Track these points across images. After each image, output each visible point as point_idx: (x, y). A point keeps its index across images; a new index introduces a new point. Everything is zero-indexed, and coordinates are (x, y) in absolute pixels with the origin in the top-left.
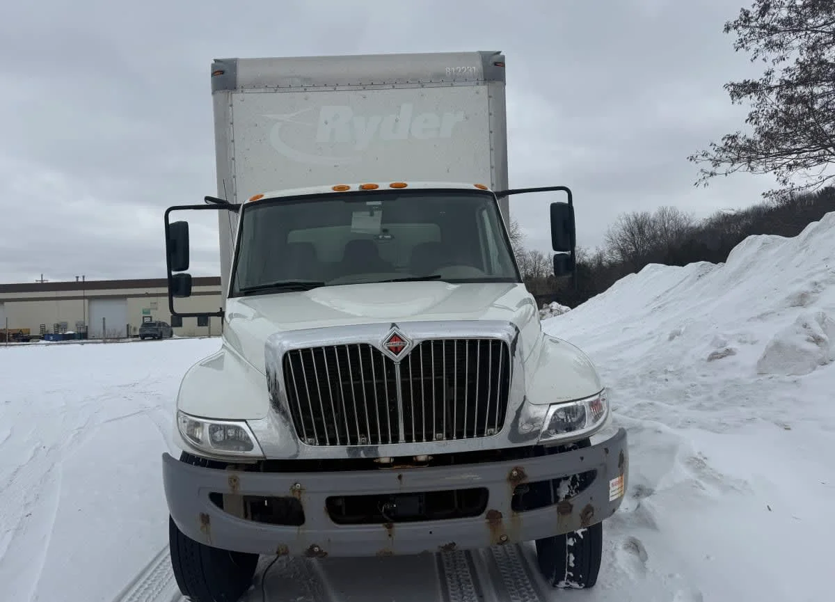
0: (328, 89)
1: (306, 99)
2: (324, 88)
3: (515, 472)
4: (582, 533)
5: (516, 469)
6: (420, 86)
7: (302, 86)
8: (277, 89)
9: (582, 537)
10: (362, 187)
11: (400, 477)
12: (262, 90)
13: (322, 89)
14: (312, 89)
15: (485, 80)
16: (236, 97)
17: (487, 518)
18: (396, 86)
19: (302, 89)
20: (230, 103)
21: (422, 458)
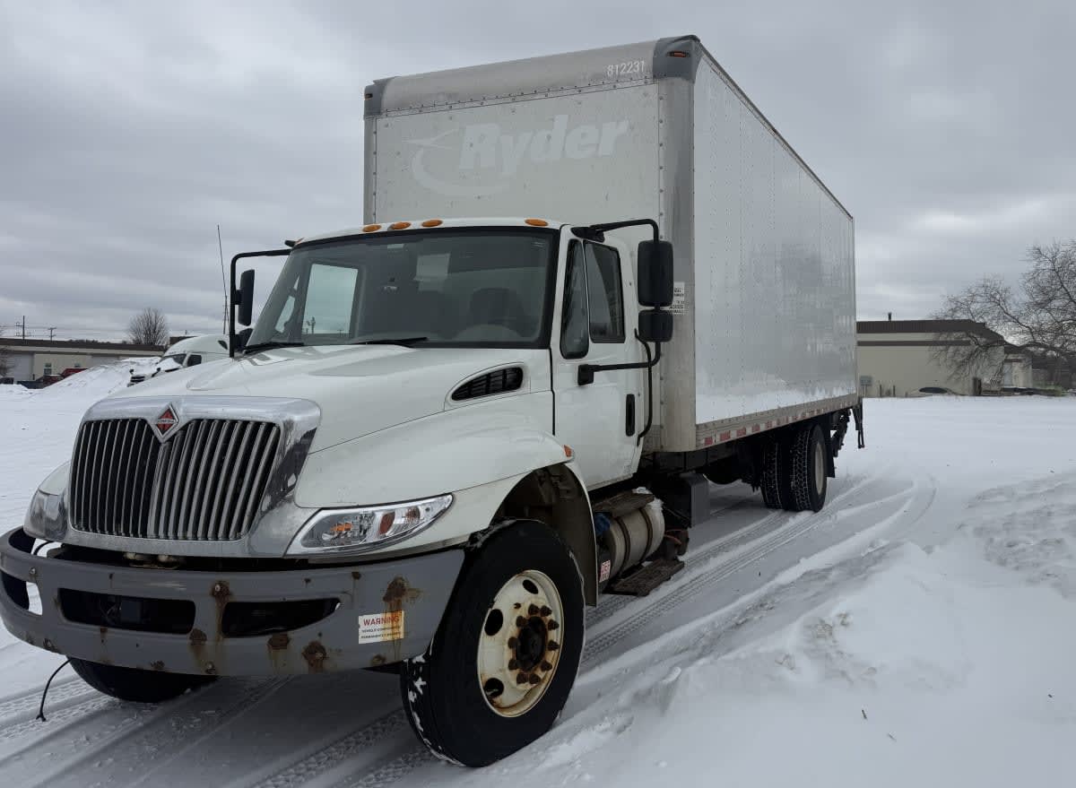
0: (475, 104)
1: (451, 118)
2: (471, 104)
3: (218, 586)
4: (422, 686)
5: (220, 583)
6: (576, 92)
7: (447, 104)
8: (421, 109)
9: (421, 691)
10: (391, 227)
11: (111, 576)
12: (407, 113)
13: (467, 105)
14: (458, 106)
15: (654, 76)
16: (381, 122)
17: (190, 638)
18: (550, 94)
19: (447, 107)
20: (374, 130)
21: (163, 559)
